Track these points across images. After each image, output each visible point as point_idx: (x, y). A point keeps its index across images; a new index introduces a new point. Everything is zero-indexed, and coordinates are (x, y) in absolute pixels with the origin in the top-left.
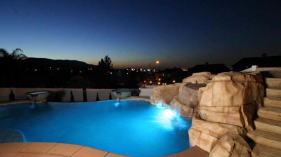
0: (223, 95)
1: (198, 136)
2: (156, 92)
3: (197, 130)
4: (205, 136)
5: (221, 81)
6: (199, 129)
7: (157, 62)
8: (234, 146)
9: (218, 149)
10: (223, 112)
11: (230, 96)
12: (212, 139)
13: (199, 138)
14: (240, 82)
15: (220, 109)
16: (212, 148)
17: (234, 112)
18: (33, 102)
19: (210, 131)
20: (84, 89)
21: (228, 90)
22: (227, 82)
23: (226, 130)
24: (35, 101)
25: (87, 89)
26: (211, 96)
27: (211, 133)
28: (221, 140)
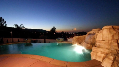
0: (108, 35)
1: (96, 54)
2: (75, 39)
3: (95, 52)
4: (99, 54)
5: (107, 28)
6: (96, 51)
7: (75, 29)
8: (115, 58)
9: (106, 60)
10: (108, 43)
11: (112, 35)
12: (103, 55)
13: (96, 55)
14: (117, 29)
15: (107, 41)
16: (103, 60)
17: (114, 42)
18: (26, 43)
19: (102, 52)
20: (45, 39)
21: (110, 32)
22: (110, 28)
23: (110, 51)
24: (27, 42)
25: (46, 40)
26: (102, 36)
27: (103, 53)
28: (108, 55)
